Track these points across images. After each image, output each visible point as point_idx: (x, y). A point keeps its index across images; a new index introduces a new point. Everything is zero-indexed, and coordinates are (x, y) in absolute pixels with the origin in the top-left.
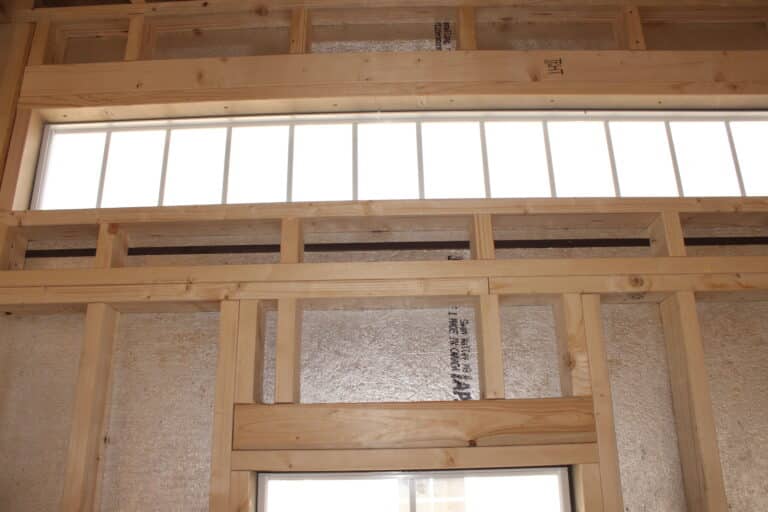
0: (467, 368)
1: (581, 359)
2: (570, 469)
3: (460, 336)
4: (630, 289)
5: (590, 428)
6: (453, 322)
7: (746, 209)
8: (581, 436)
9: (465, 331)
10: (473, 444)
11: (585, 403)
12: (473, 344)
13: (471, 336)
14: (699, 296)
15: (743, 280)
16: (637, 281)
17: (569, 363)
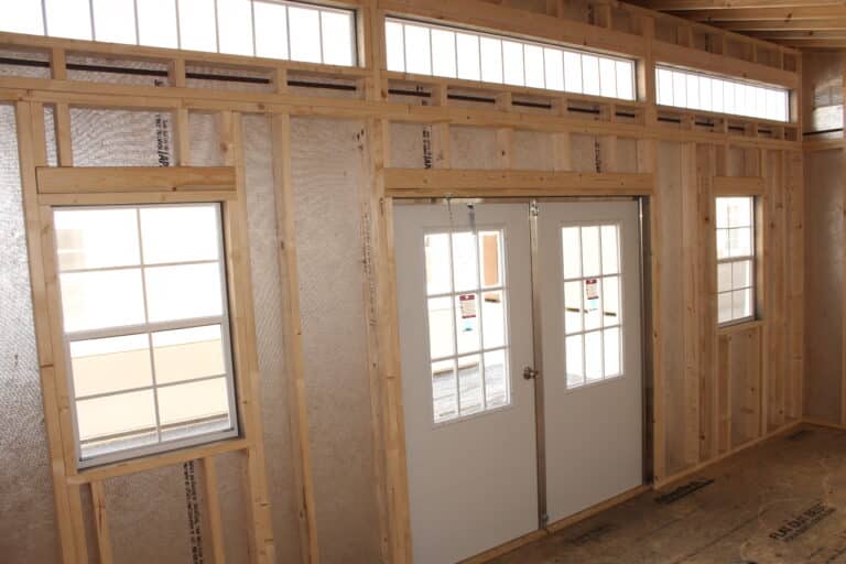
0: (166, 148)
1: (230, 146)
2: (222, 204)
3: (163, 129)
4: (257, 110)
5: (234, 183)
6: (158, 121)
7: (321, 70)
8: (227, 186)
9: (165, 126)
10: (175, 189)
11: (231, 169)
12: (170, 135)
13: (169, 129)
14: (291, 116)
15: (315, 110)
16: (261, 106)
17: (224, 149)
